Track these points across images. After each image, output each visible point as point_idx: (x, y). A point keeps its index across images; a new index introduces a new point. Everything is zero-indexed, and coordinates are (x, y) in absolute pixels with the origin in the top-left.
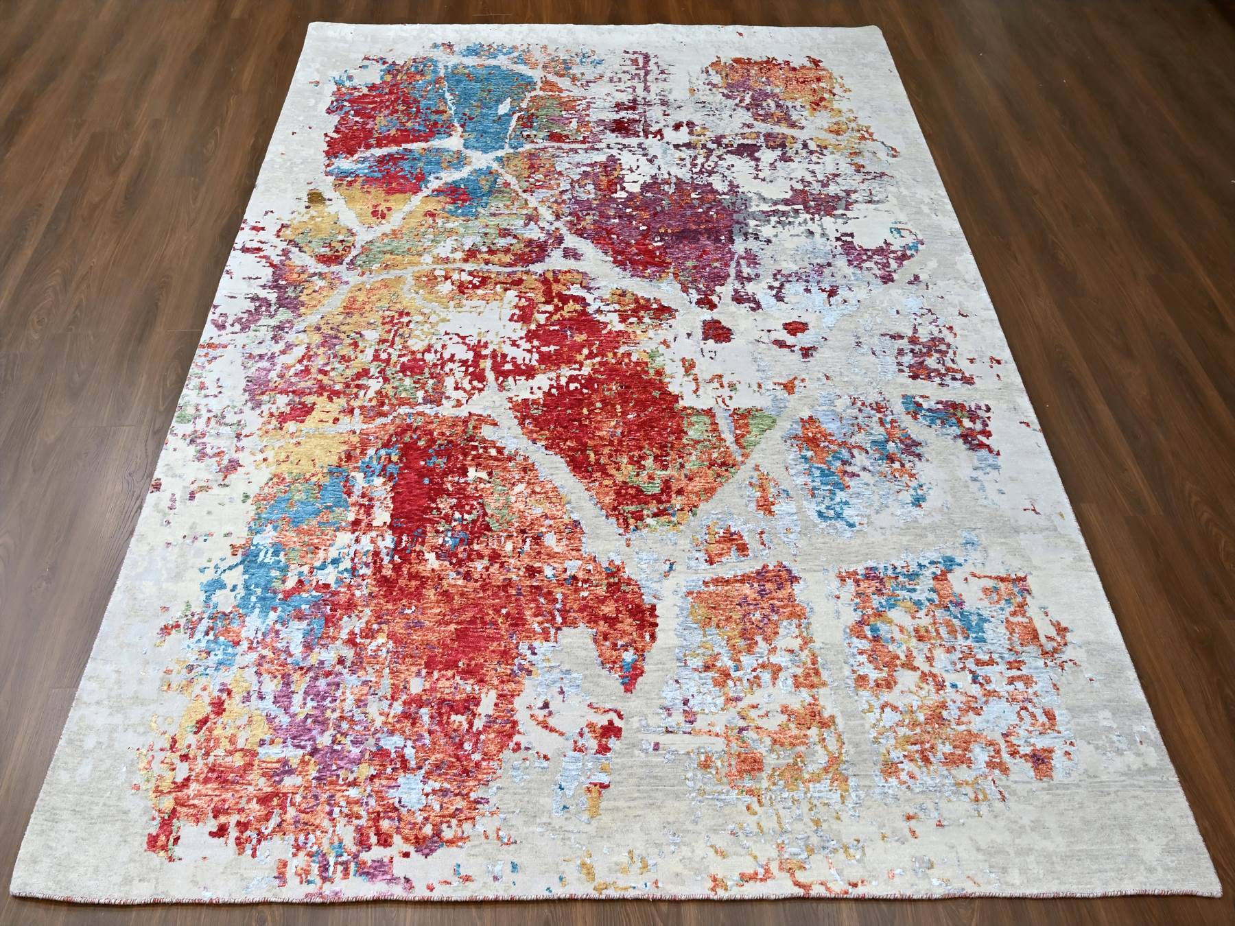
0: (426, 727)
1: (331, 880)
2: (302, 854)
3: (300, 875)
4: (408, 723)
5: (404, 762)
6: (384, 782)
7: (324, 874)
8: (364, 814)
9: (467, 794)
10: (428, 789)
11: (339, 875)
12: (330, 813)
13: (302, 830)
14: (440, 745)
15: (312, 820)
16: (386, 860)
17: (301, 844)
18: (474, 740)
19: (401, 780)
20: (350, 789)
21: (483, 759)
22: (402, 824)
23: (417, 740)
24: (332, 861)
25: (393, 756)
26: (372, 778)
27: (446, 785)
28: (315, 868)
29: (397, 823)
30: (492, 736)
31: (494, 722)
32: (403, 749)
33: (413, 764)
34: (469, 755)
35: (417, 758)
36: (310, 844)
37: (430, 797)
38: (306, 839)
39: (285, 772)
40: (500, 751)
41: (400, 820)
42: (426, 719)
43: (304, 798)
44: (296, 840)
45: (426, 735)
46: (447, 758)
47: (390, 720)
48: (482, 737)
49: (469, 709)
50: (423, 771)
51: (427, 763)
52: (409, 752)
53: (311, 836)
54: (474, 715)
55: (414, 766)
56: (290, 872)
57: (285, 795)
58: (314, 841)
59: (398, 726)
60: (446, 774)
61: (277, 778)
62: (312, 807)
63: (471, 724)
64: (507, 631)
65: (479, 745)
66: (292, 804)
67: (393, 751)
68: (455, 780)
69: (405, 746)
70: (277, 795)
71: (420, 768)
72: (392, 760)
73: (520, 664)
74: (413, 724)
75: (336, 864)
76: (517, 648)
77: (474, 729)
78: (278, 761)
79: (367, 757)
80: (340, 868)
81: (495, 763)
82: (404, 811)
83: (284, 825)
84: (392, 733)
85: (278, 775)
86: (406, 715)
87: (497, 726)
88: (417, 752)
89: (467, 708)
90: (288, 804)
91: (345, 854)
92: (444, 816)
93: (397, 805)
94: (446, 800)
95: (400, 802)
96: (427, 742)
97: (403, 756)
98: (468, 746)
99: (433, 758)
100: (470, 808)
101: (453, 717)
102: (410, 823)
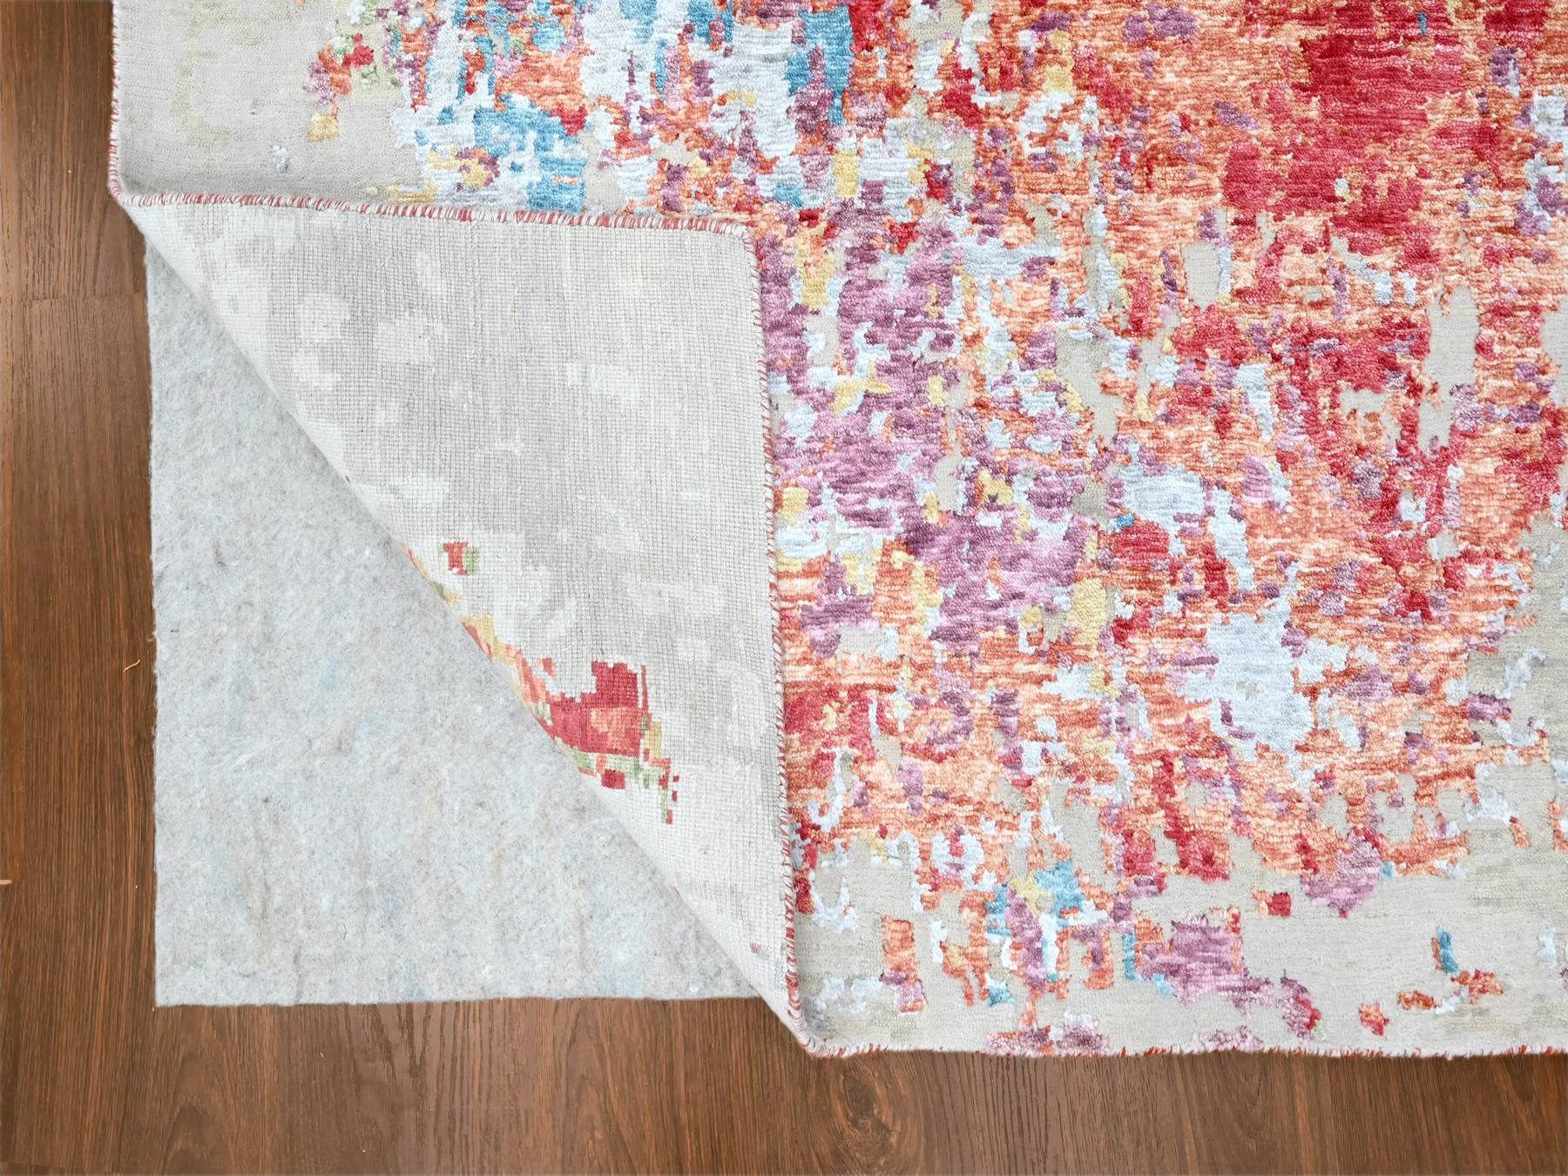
0: (1266, 437)
1: (1056, 987)
2: (949, 900)
3: (957, 973)
4: (1201, 425)
5: (1215, 569)
6: (1165, 647)
7: (1032, 971)
8: (1120, 762)
9: (1436, 685)
10: (1311, 672)
11: (1079, 970)
12: (1013, 761)
13: (934, 819)
14: (1321, 507)
15: (961, 784)
16: (1220, 920)
17: (943, 869)
18: (1430, 484)
19: (1216, 640)
20: (1059, 672)
21: (1467, 556)
22: (1249, 799)
23: (1245, 487)
24: (1049, 925)
25: (1177, 548)
26: (1122, 629)
27: (1367, 657)
28: (1002, 949)
29: (1231, 795)
30: (1488, 466)
31: (1489, 417)
32: (1203, 523)
33: (1243, 576)
34: (1420, 541)
35: (1254, 553)
36: (970, 869)
37: (1323, 700)
38: (956, 851)
39: (838, 612)
40: (1520, 522)
41: (1238, 785)
42: (1262, 403)
43: (919, 704)
44: (925, 856)
45: (1272, 466)
46: (1350, 554)
47: (1143, 411)
48: (1454, 473)
49: (1395, 368)
50: (1283, 605)
51: (1291, 571)
52: (1226, 534)
53: (967, 840)
54: (1415, 390)
55: (1252, 587)
56: (928, 959)
57: (857, 692)
58: (981, 857)
59: (1171, 434)
60: (1356, 611)
61: (817, 633)
62: (950, 738)
63: (1410, 426)
64: (1482, 46)
65: (1448, 504)
66: (888, 728)
67: (1173, 529)
68: (1389, 634)
69: (1210, 512)
70: (832, 693)
71: (1271, 593)
72: (1174, 569)
73: (1544, 183)
74: (1223, 426)
75: (1063, 936)
76: (1525, 115)
77: (1423, 442)
78: (809, 572)
79: (1091, 551)
80: (1078, 950)
81: (1512, 569)
82: (1244, 751)
83: (876, 799)
84: (1155, 463)
85: (818, 621)
86: (1192, 397)
87: (1498, 431)
88: (1251, 532)
89: (1388, 363)
90: (874, 729)
91: (1088, 905)
92: (1376, 768)
93: (1219, 729)
94: (1371, 709)
95: (1227, 718)
96: (1281, 495)
97: (1209, 551)
98: (1411, 509)
99: (1307, 555)
100: (1451, 738)
101: (1350, 399)
102: (1271, 795)
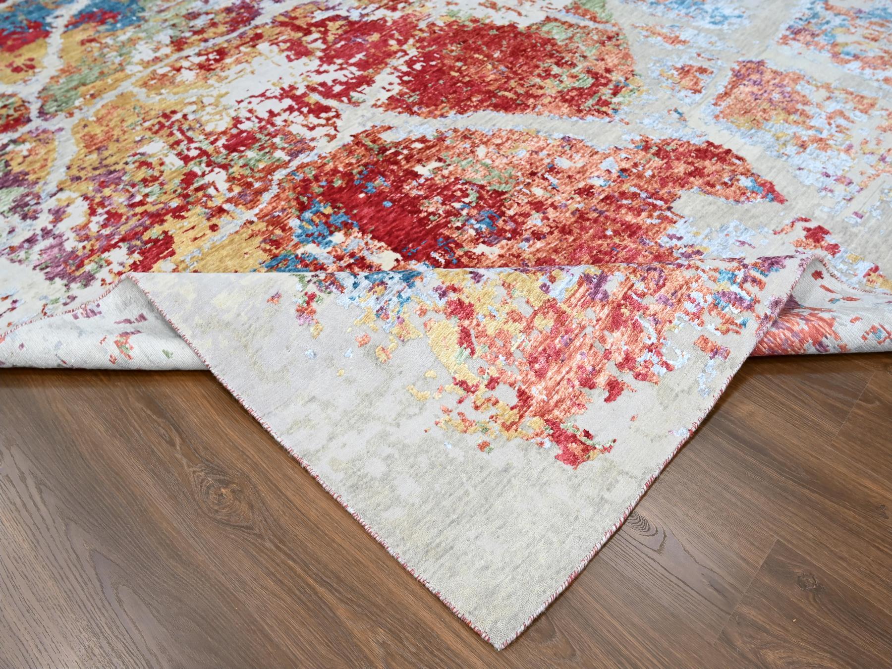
1: (756, 301)
2: (705, 317)
3: (728, 331)
7: (745, 305)
11: (754, 290)
13: (679, 301)
15: (676, 284)
17: (695, 310)
24: (735, 289)
28: (732, 311)
36: (702, 301)
38: (693, 301)
39: (598, 285)
43: (644, 279)
44: (687, 313)
53: (694, 295)
56: (716, 337)
57: (626, 297)
58: (701, 295)
61: (599, 296)
62: (660, 277)
66: (643, 295)
70: (619, 306)
75: (741, 287)
80: (748, 285)
83: (659, 316)
85: (596, 293)
90: (639, 300)
91: (737, 272)
